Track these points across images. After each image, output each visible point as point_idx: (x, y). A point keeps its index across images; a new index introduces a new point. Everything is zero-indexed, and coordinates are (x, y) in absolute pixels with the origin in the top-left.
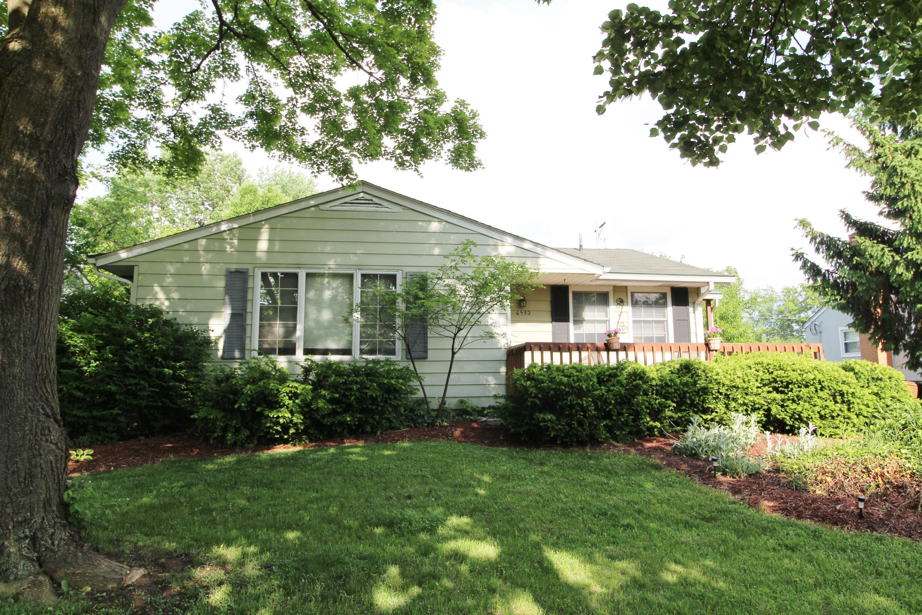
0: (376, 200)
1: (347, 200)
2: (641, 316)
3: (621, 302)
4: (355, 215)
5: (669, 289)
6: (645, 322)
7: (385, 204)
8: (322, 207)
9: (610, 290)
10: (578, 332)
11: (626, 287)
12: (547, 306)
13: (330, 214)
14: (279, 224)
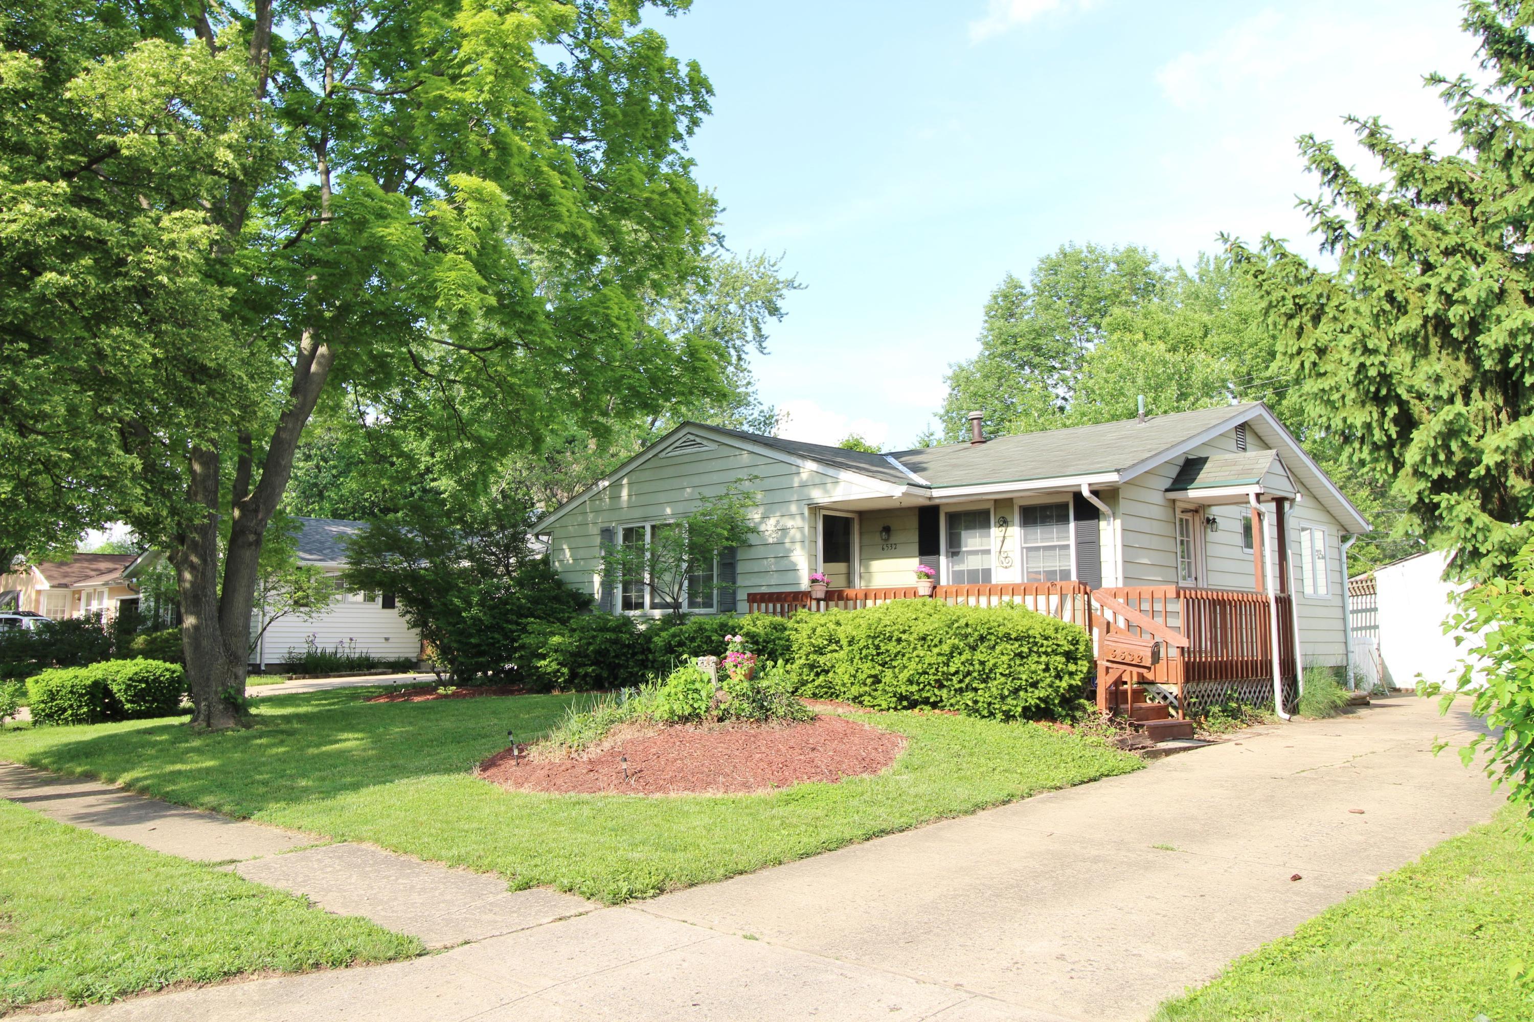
0: (698, 440)
1: (677, 444)
2: (1036, 540)
3: (1004, 522)
4: (679, 460)
5: (1072, 495)
6: (1046, 548)
7: (705, 442)
8: (660, 455)
9: (991, 506)
10: (957, 568)
11: (1011, 500)
12: (913, 538)
13: (664, 462)
14: (634, 477)
